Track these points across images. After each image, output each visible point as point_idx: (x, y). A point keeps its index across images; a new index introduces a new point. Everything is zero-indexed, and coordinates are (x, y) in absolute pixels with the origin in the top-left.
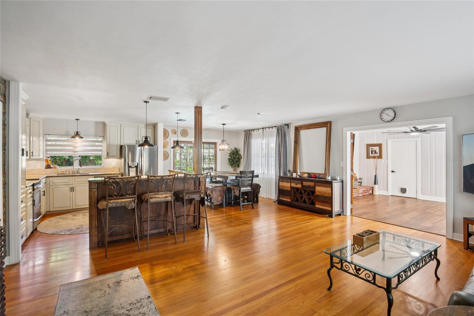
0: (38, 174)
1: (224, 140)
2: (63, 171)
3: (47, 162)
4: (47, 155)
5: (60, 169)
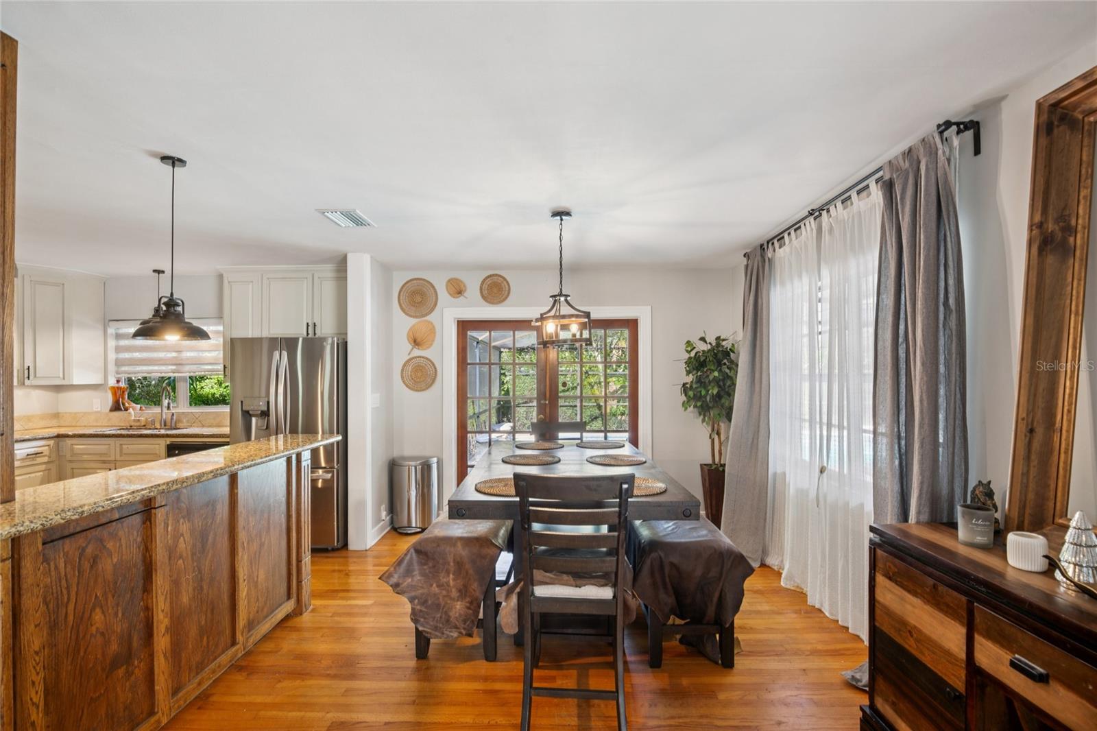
0: (95, 424)
1: (561, 295)
2: (139, 420)
3: (114, 394)
4: (119, 376)
5: (135, 412)
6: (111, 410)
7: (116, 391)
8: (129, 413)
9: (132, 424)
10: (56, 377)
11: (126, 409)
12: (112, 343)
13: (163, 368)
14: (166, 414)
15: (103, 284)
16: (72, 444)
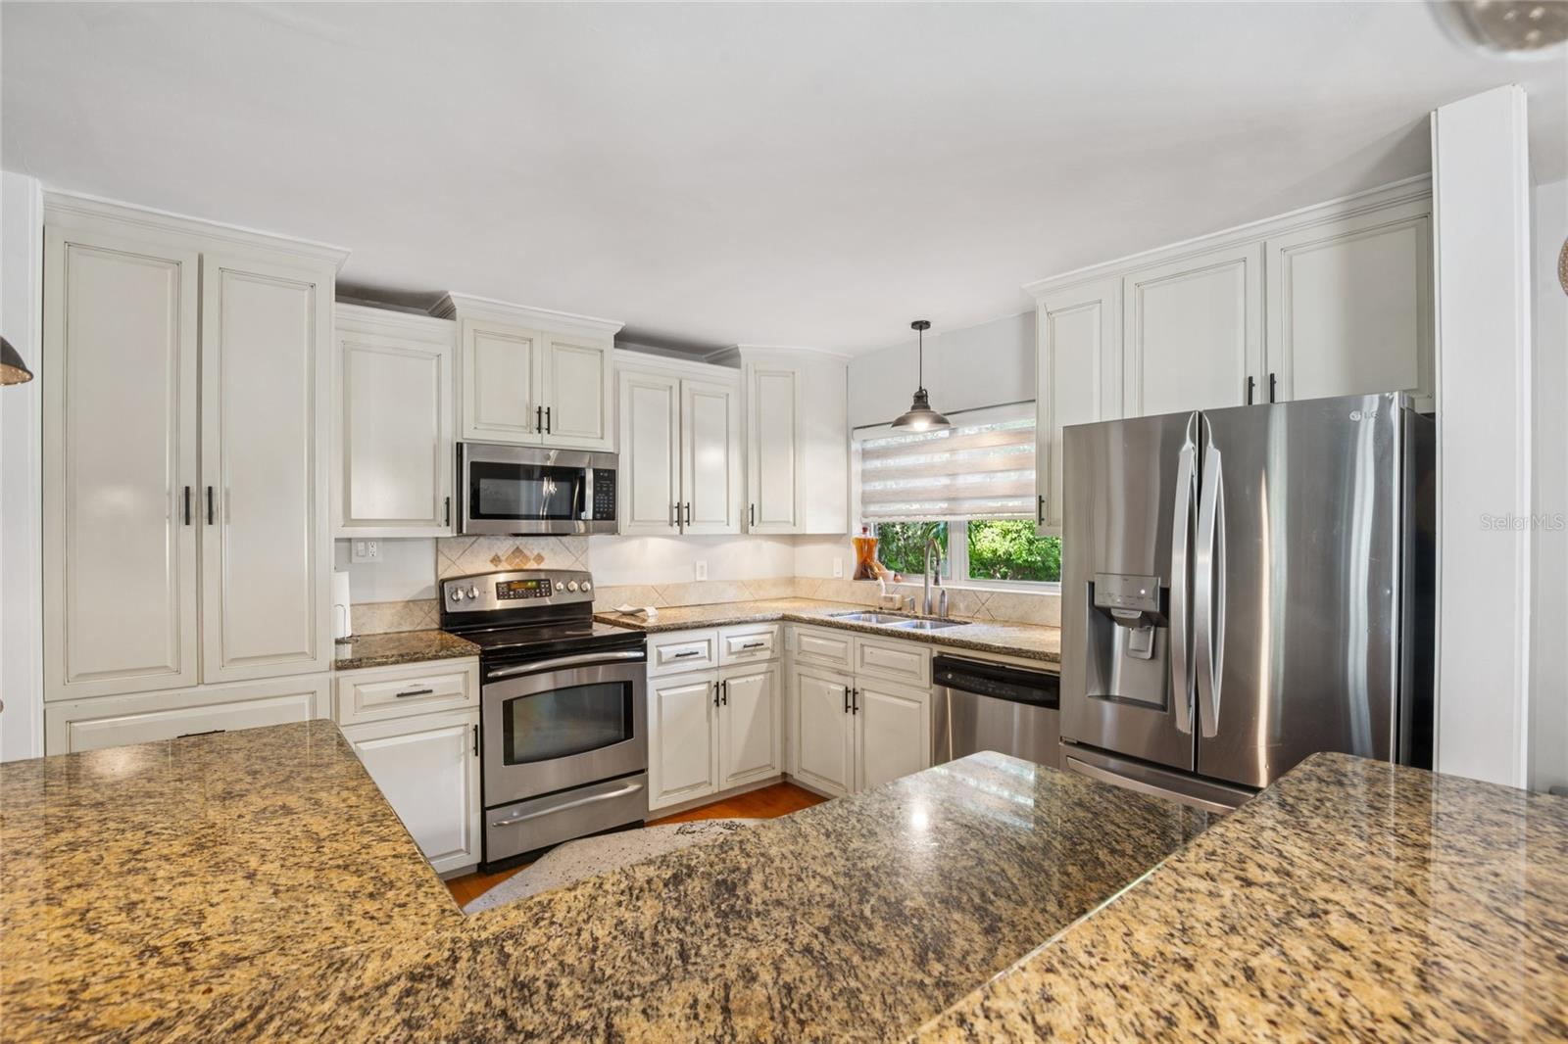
0: (835, 599)
2: (891, 599)
3: (860, 550)
4: (865, 520)
5: (889, 585)
6: (855, 579)
7: (864, 546)
8: (879, 585)
9: (883, 604)
10: (785, 522)
11: (876, 579)
12: (857, 466)
13: (927, 506)
14: (934, 593)
15: (845, 369)
16: (800, 635)
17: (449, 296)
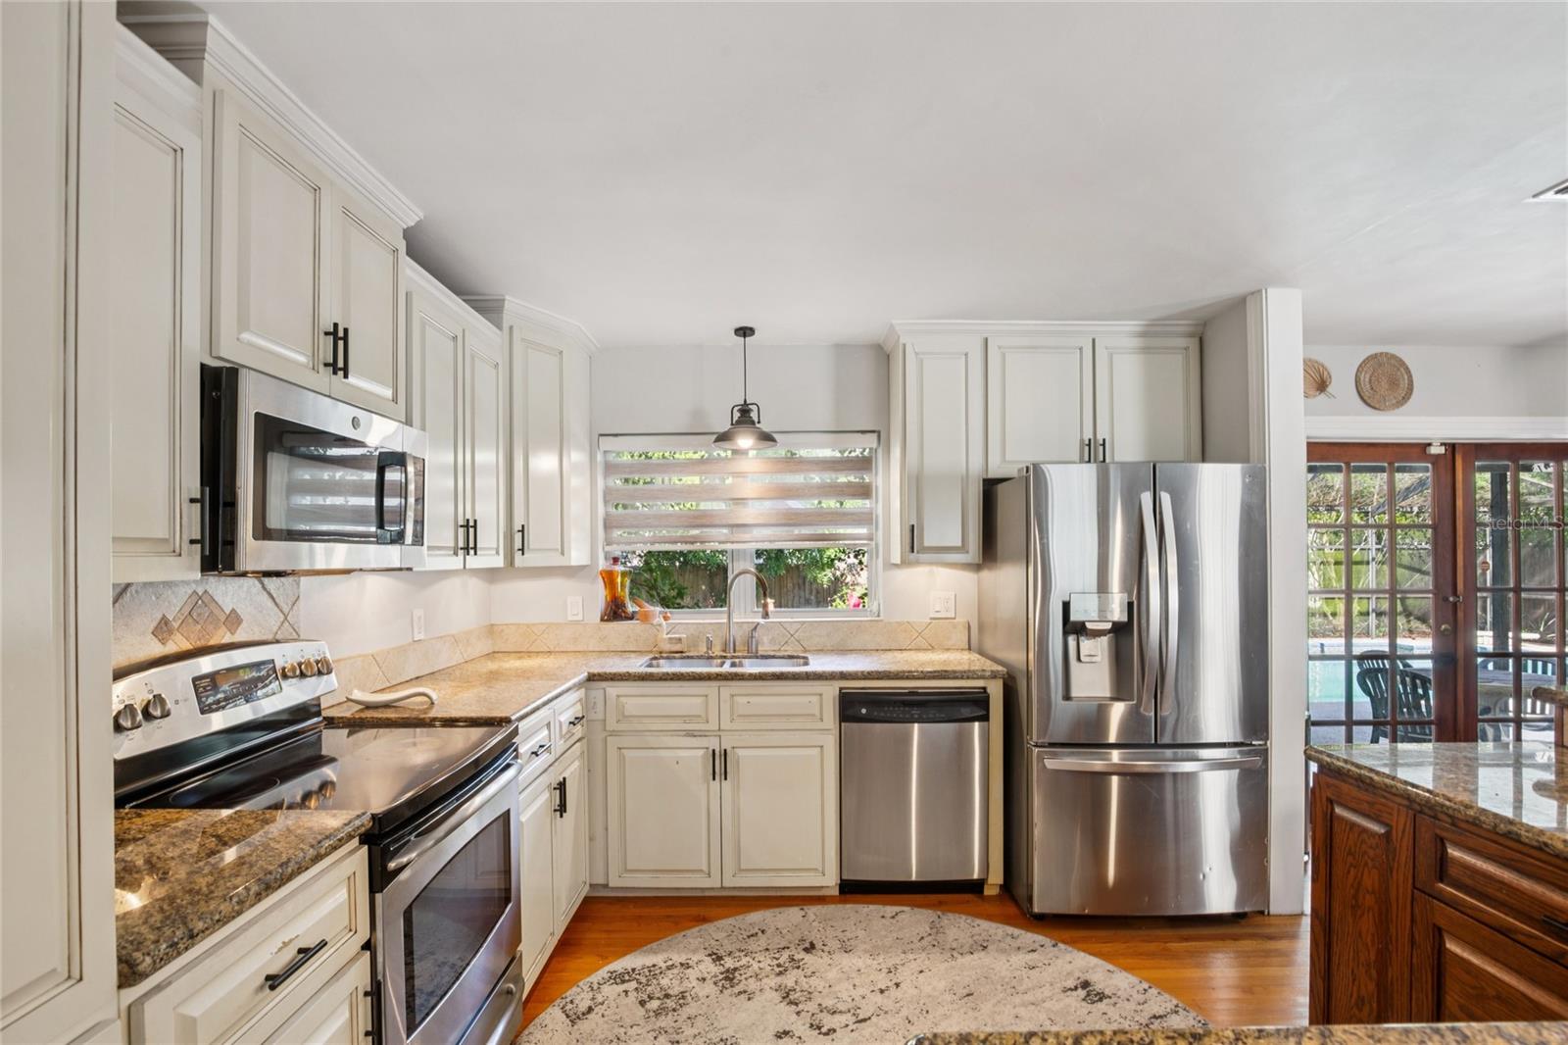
0: (570, 647)
2: (680, 640)
3: (610, 584)
4: (609, 548)
5: (665, 623)
6: (603, 621)
7: (615, 580)
8: (634, 626)
9: (666, 648)
11: (630, 619)
16: (618, 696)
17: (205, 24)
